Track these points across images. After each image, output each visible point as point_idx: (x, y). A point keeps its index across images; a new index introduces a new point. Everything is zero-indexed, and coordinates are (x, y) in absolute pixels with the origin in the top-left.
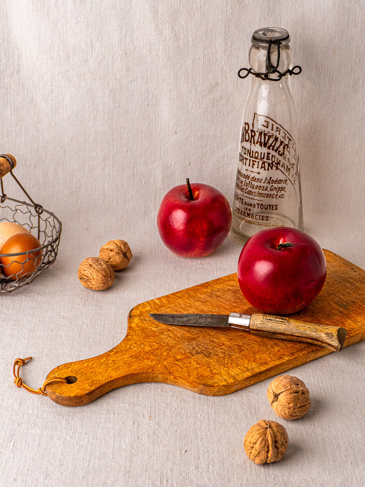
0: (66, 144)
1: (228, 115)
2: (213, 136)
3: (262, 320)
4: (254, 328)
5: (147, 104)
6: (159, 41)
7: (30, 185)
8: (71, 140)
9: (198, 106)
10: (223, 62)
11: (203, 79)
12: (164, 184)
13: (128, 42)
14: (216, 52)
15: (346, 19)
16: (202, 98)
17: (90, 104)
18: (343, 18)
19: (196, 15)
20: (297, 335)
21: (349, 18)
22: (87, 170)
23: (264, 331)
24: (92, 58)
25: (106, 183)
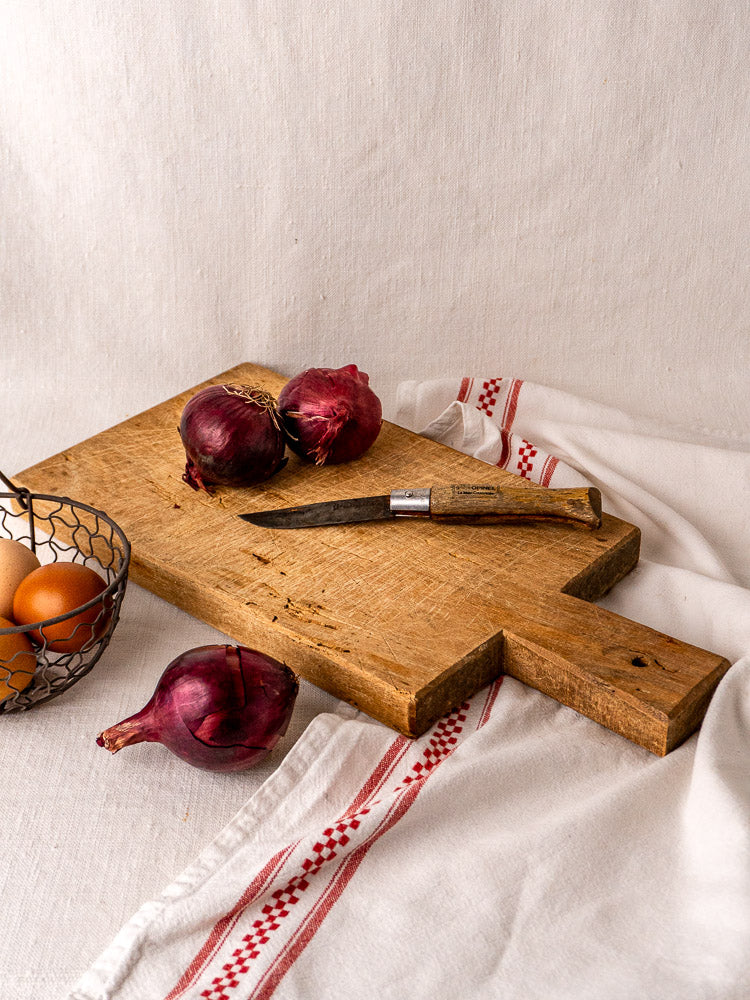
0: (86, 255)
1: (398, 205)
2: (368, 246)
3: (451, 495)
4: (441, 511)
5: (238, 186)
6: (260, 61)
7: (19, 331)
8: (96, 249)
9: (340, 187)
10: (387, 103)
11: (348, 135)
12: (275, 337)
13: (198, 64)
14: (373, 84)
15: (629, 19)
16: (347, 172)
17: (129, 182)
18: (622, 17)
19: (332, 12)
20: (519, 512)
21: (634, 16)
22: (128, 305)
23: (459, 515)
24: (129, 94)
25: (164, 332)
